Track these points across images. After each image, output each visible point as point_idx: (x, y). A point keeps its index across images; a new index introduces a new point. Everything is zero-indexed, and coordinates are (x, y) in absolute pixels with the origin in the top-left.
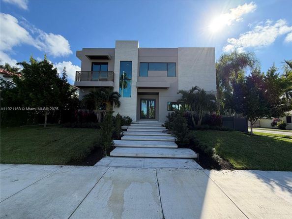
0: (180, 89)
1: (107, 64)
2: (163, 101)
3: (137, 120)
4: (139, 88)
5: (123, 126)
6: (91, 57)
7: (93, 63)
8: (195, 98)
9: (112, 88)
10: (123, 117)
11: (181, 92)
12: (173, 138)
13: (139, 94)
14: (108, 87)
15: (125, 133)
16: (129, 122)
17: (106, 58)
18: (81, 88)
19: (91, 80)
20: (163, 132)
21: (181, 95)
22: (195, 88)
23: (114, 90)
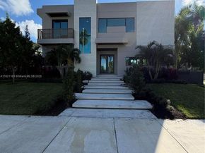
0: (138, 44)
1: (67, 21)
2: (122, 56)
3: (97, 74)
4: (98, 44)
5: (84, 80)
6: (51, 15)
7: (53, 21)
8: (152, 53)
9: (72, 45)
10: (84, 72)
11: (138, 47)
12: (130, 91)
13: (98, 50)
14: (68, 44)
15: (86, 87)
16: (89, 77)
17: (65, 15)
18: (44, 45)
19: (53, 38)
20: (121, 85)
21: (138, 50)
22: (153, 43)
23: (75, 47)
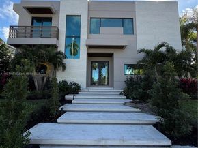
1: (50, 20)
3: (87, 86)
4: (90, 47)
5: (67, 94)
7: (33, 18)
9: (56, 47)
10: (69, 83)
11: (142, 51)
15: (67, 107)
16: (75, 89)
20: (125, 104)
22: (162, 45)
23: (59, 50)
